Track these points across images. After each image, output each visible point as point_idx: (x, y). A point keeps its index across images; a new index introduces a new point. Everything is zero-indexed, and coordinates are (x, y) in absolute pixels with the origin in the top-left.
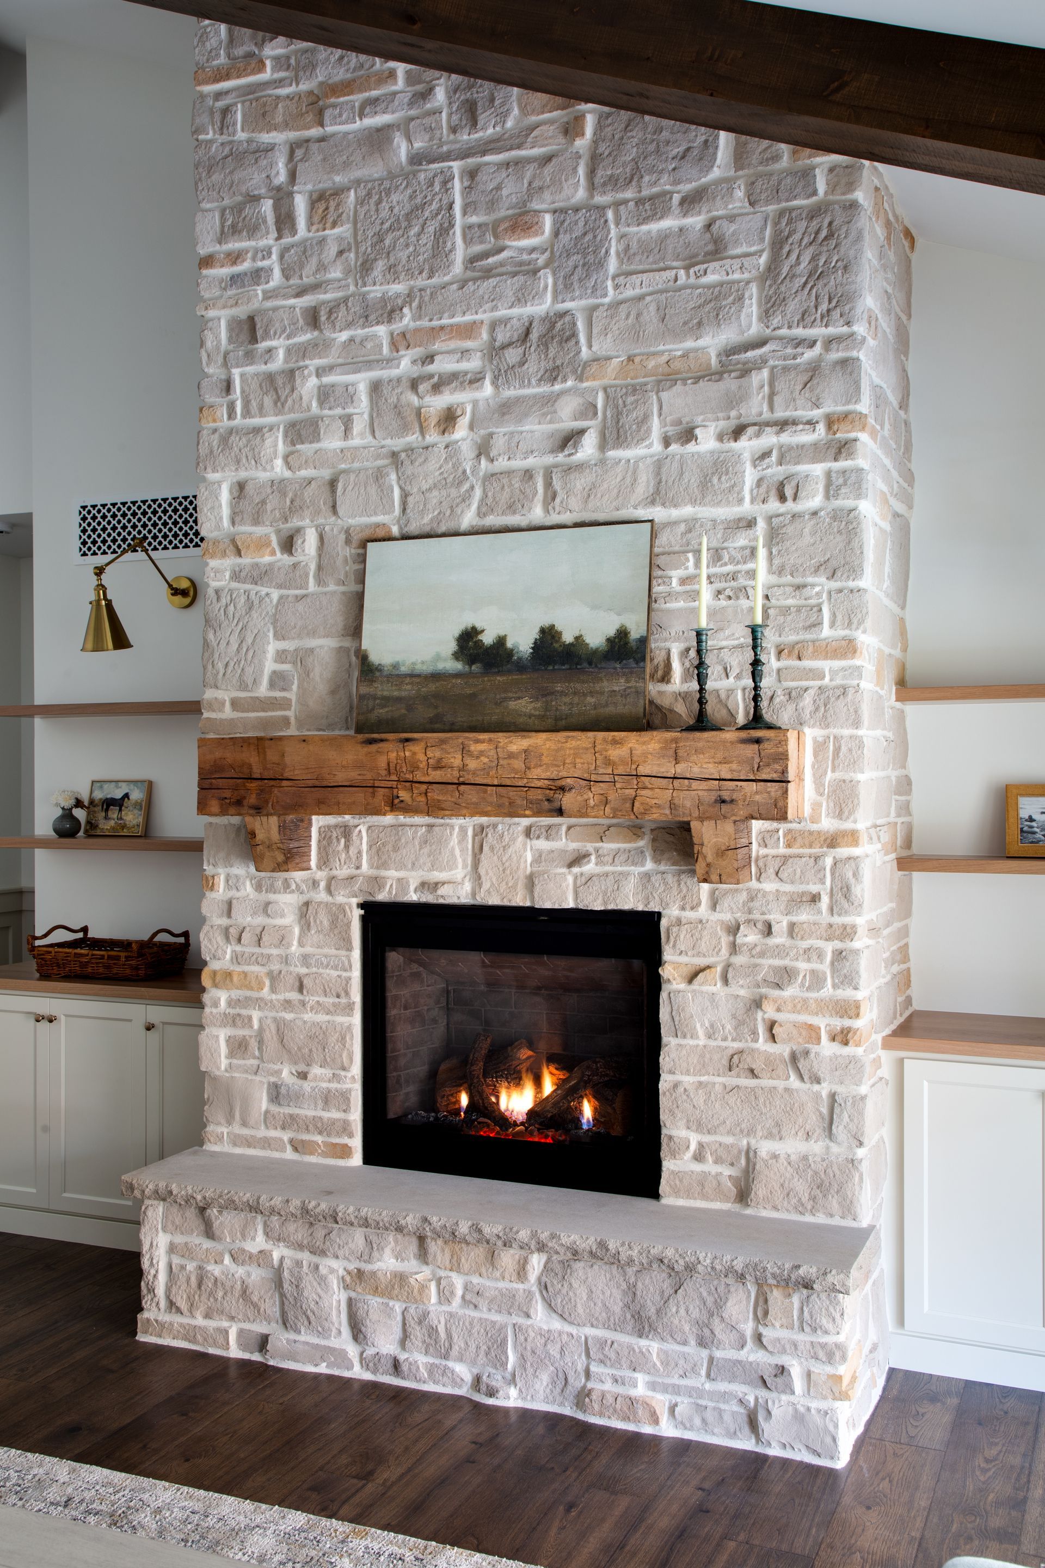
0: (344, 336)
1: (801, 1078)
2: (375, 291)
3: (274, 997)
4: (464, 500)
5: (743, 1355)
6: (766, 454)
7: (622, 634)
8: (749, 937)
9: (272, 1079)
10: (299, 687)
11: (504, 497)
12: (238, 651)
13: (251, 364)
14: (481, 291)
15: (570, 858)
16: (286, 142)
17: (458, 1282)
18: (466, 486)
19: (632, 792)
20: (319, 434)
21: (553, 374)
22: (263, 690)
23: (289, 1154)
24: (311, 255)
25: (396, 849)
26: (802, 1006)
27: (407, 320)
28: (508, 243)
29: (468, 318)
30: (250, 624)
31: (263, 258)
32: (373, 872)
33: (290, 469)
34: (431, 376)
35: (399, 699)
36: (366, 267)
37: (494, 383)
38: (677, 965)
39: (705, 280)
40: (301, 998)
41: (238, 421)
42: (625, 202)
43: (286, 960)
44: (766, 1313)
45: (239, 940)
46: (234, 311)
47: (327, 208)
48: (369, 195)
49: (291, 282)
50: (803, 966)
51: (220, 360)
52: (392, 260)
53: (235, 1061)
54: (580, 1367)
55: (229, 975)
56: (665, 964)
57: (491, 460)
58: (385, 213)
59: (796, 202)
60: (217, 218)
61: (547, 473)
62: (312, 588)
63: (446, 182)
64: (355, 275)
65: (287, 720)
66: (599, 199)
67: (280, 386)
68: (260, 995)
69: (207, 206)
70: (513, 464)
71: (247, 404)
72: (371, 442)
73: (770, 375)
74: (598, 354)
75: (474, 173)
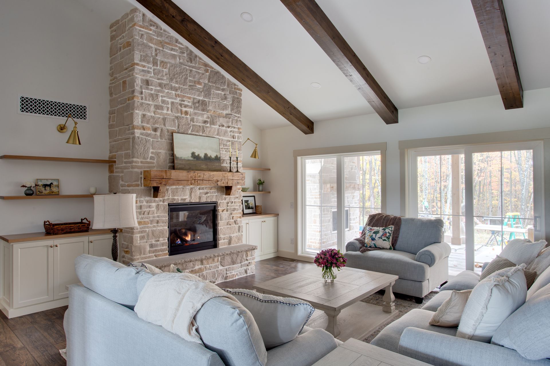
0: (167, 91)
1: (236, 224)
2: (173, 85)
3: (151, 225)
4: (189, 128)
5: (245, 263)
6: (231, 131)
7: (217, 156)
8: (230, 204)
9: (150, 243)
10: (156, 160)
11: (196, 129)
12: (143, 151)
13: (148, 90)
14: (193, 92)
15: (205, 193)
16: (154, 47)
17: (208, 266)
18: (190, 126)
19: (227, 182)
20: (163, 109)
21: (203, 110)
22: (148, 160)
23: (155, 258)
24: (161, 73)
25: (177, 193)
26: (236, 214)
27: (179, 92)
28: (197, 85)
29: (190, 96)
30: (147, 145)
31: (150, 69)
32: (172, 197)
33: (155, 114)
34: (184, 104)
35: (183, 164)
36: (171, 80)
37: (194, 109)
38: (221, 209)
39: (224, 102)
40: (157, 224)
41: (143, 101)
42: (214, 86)
43: (154, 217)
44: (248, 256)
45: (144, 214)
46: (143, 77)
47: (164, 65)
48: (172, 66)
49: (155, 76)
50: (236, 207)
51: (140, 86)
52: (177, 80)
53: (141, 241)
54: (225, 272)
56: (219, 209)
57: (193, 122)
58: (175, 71)
59: (235, 96)
60: (139, 56)
61: (203, 127)
62: (159, 140)
63: (186, 70)
64: (169, 80)
65: (154, 166)
66: (210, 84)
67: (154, 97)
68: (148, 225)
69: (137, 52)
70: (197, 124)
71: (146, 98)
72: (172, 113)
73: (232, 119)
74: (210, 109)
75: (191, 71)
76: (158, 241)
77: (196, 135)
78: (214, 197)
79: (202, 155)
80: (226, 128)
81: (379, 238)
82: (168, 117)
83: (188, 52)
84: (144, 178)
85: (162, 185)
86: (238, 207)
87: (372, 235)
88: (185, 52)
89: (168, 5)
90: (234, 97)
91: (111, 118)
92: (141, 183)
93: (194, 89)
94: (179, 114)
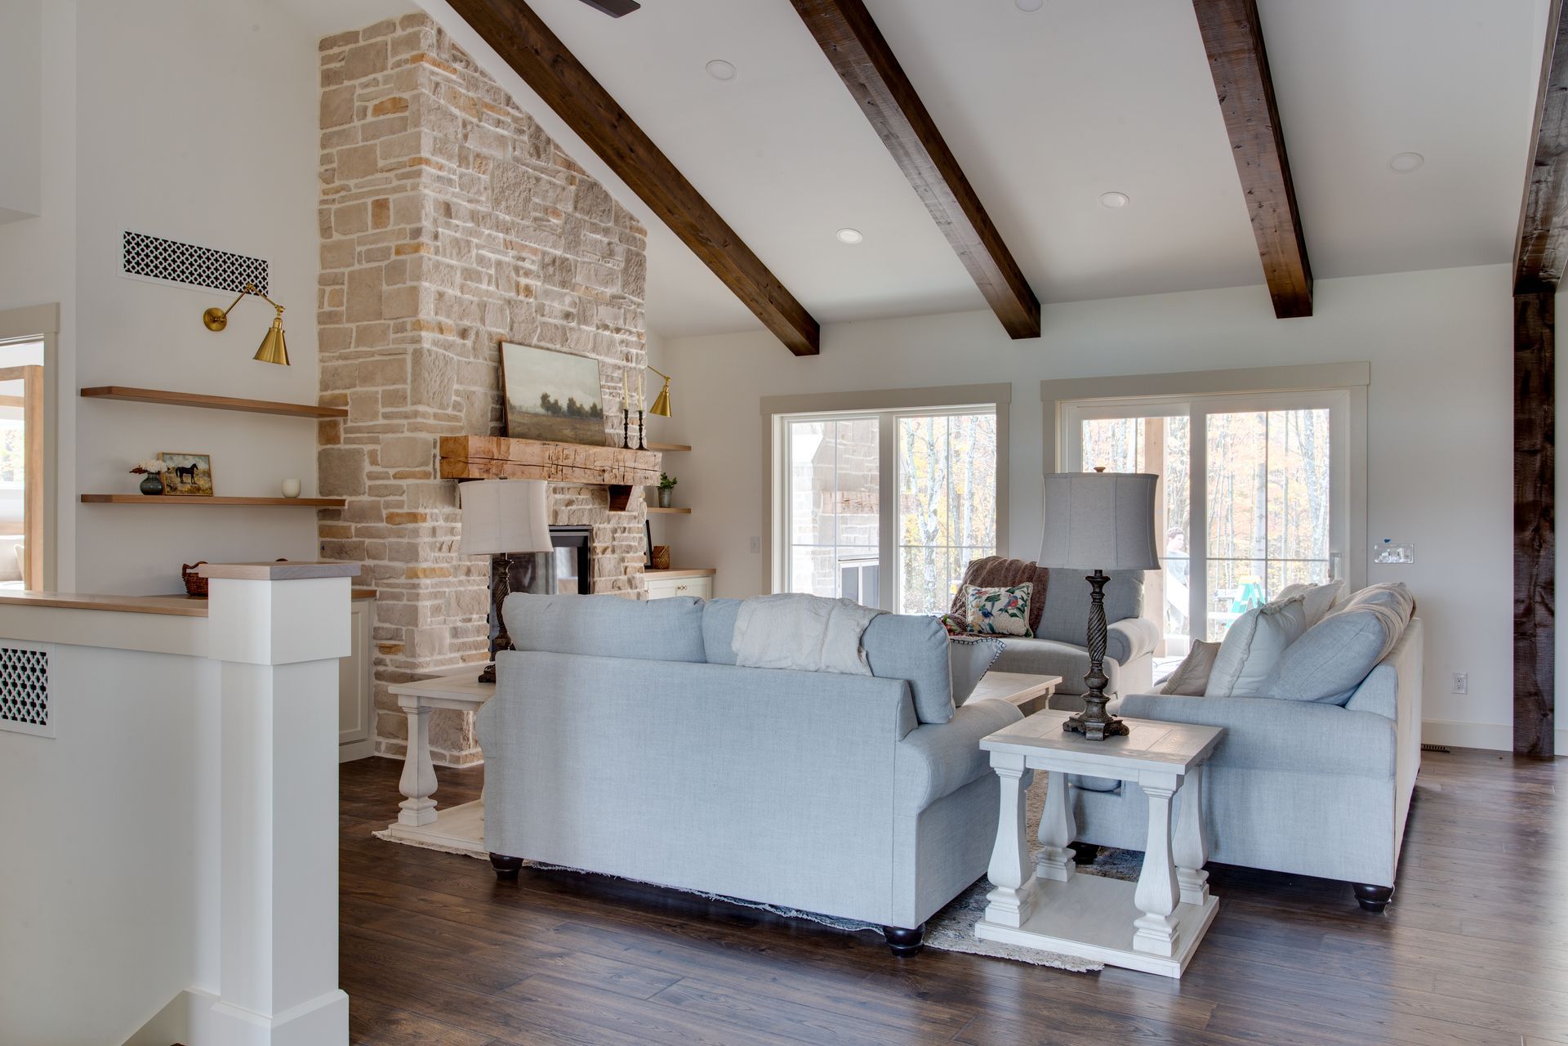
0: (487, 232)
1: (631, 588)
2: (502, 216)
3: (454, 579)
4: (534, 332)
6: (622, 342)
7: (594, 407)
8: (619, 534)
9: (451, 626)
10: (466, 411)
11: (549, 335)
12: (440, 386)
13: (449, 229)
14: (541, 236)
15: (566, 502)
16: (461, 117)
18: (535, 325)
20: (480, 280)
21: (563, 284)
22: (450, 411)
23: (461, 665)
24: (475, 184)
26: (633, 560)
27: (512, 237)
28: (550, 219)
29: (536, 246)
30: (447, 372)
31: (453, 174)
33: (462, 292)
34: (522, 268)
35: (524, 424)
36: (497, 202)
37: (544, 281)
38: (599, 547)
39: (607, 265)
40: (467, 578)
41: (440, 258)
42: (588, 222)
43: (461, 559)
45: (440, 549)
46: (438, 196)
47: (481, 163)
48: (499, 165)
49: (464, 192)
50: (632, 543)
51: (432, 219)
52: (508, 204)
53: (433, 619)
55: (433, 570)
56: (595, 547)
57: (543, 315)
58: (505, 179)
59: (632, 248)
60: (432, 140)
61: (564, 328)
62: (472, 359)
63: (528, 178)
64: (492, 204)
65: (462, 428)
66: (578, 215)
67: (460, 247)
68: (448, 579)
69: (426, 130)
70: (550, 320)
71: (445, 250)
72: (497, 291)
73: (625, 311)
74: (578, 282)
75: (538, 180)
76: (470, 620)
77: (548, 349)
78: (586, 513)
79: (564, 404)
80: (612, 332)
81: (1000, 610)
82: (490, 300)
83: (531, 129)
84: (443, 458)
85: (491, 476)
86: (636, 544)
87: (984, 605)
88: (525, 128)
89: (526, 23)
90: (629, 249)
91: (327, 295)
92: (435, 469)
93: (544, 228)
94: (513, 294)
